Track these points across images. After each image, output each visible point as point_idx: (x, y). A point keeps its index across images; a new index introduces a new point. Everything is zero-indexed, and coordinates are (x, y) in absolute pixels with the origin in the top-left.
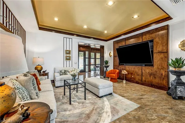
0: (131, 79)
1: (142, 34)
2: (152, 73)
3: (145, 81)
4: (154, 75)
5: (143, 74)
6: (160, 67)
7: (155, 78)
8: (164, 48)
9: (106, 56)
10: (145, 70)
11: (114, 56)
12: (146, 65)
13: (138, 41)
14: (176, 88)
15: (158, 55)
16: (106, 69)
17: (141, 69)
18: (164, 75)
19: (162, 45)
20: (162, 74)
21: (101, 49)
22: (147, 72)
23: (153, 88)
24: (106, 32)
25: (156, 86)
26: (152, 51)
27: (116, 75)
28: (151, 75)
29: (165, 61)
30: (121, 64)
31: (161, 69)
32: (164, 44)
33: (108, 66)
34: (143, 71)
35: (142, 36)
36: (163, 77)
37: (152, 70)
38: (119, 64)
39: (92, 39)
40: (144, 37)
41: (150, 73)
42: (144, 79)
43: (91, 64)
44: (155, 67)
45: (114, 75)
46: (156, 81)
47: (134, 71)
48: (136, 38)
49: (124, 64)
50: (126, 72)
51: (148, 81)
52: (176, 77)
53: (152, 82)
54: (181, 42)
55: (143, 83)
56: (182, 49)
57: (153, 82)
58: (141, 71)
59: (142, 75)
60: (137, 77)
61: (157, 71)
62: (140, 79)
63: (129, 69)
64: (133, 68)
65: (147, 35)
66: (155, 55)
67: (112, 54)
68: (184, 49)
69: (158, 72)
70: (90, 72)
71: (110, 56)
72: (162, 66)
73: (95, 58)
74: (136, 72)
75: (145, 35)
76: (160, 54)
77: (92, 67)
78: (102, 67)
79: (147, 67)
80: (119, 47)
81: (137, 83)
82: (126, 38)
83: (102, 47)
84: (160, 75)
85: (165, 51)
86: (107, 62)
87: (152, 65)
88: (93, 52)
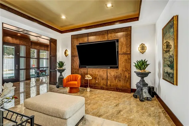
0: (95, 84)
1: (108, 32)
2: (117, 75)
3: (110, 85)
4: (119, 78)
5: (109, 78)
6: (124, 69)
7: (120, 81)
8: (128, 50)
9: (60, 56)
10: (110, 73)
11: (73, 56)
12: (111, 68)
13: (102, 39)
14: (142, 89)
15: (123, 56)
16: (61, 75)
17: (106, 72)
18: (127, 77)
19: (126, 46)
20: (126, 76)
21: (52, 43)
22: (113, 75)
23: (118, 92)
24: (63, 17)
25: (121, 89)
27: (78, 83)
28: (116, 77)
29: (129, 63)
30: (82, 67)
31: (126, 71)
32: (128, 46)
33: (63, 70)
34: (108, 74)
35: (108, 34)
36: (127, 79)
37: (117, 73)
38: (80, 67)
39: (35, 24)
40: (110, 35)
41: (115, 76)
42: (109, 83)
43: (31, 67)
44: (120, 69)
45: (76, 82)
46: (121, 84)
47: (99, 75)
48: (101, 35)
49: (86, 67)
50: (90, 77)
51: (113, 86)
52: (141, 79)
54: (140, 45)
55: (109, 88)
56: (140, 52)
57: (118, 85)
58: (106, 74)
59: (107, 78)
60: (102, 81)
61: (121, 73)
62: (105, 83)
63: (93, 73)
64: (98, 71)
65: (112, 33)
66: (120, 56)
67: (69, 53)
68: (142, 51)
69: (122, 75)
70: (28, 81)
71: (66, 56)
72: (126, 68)
73: (38, 58)
74: (101, 76)
75: (111, 33)
76: (124, 55)
77: (33, 72)
78: (52, 72)
80: (80, 44)
81: (102, 88)
82: (88, 33)
83: (53, 42)
84: (124, 78)
85: (129, 53)
86: (62, 64)
87: (117, 67)
88: (35, 49)
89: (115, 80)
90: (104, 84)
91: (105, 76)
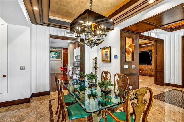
0: (139, 73)
3: (148, 74)
5: (147, 70)
10: (147, 68)
12: (148, 65)
22: (149, 69)
26: (151, 57)
28: (151, 70)
37: (151, 67)
40: (147, 48)
42: (147, 72)
44: (153, 66)
46: (153, 73)
47: (142, 68)
51: (149, 74)
53: (151, 74)
58: (145, 68)
60: (143, 71)
66: (153, 59)
79: (149, 66)
81: (143, 75)
87: (151, 65)
89: (150, 71)
90: (144, 73)
91: (145, 69)
